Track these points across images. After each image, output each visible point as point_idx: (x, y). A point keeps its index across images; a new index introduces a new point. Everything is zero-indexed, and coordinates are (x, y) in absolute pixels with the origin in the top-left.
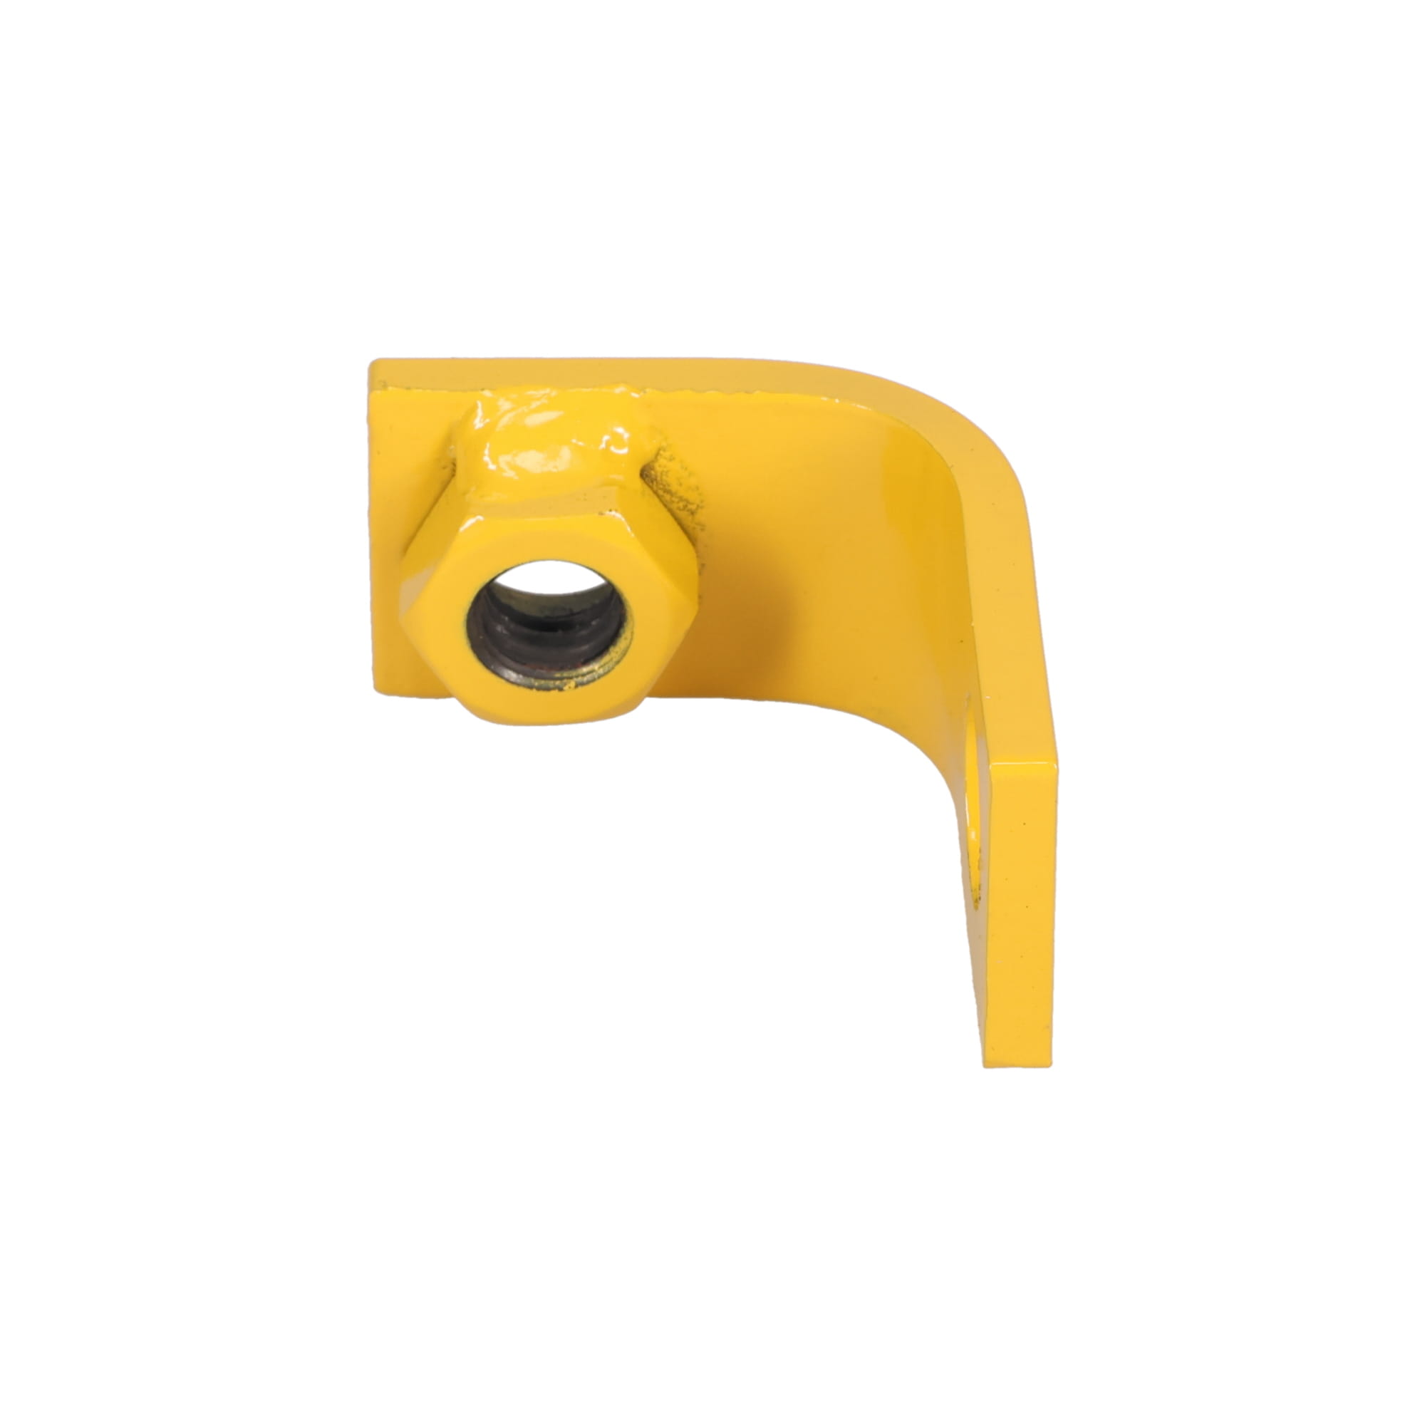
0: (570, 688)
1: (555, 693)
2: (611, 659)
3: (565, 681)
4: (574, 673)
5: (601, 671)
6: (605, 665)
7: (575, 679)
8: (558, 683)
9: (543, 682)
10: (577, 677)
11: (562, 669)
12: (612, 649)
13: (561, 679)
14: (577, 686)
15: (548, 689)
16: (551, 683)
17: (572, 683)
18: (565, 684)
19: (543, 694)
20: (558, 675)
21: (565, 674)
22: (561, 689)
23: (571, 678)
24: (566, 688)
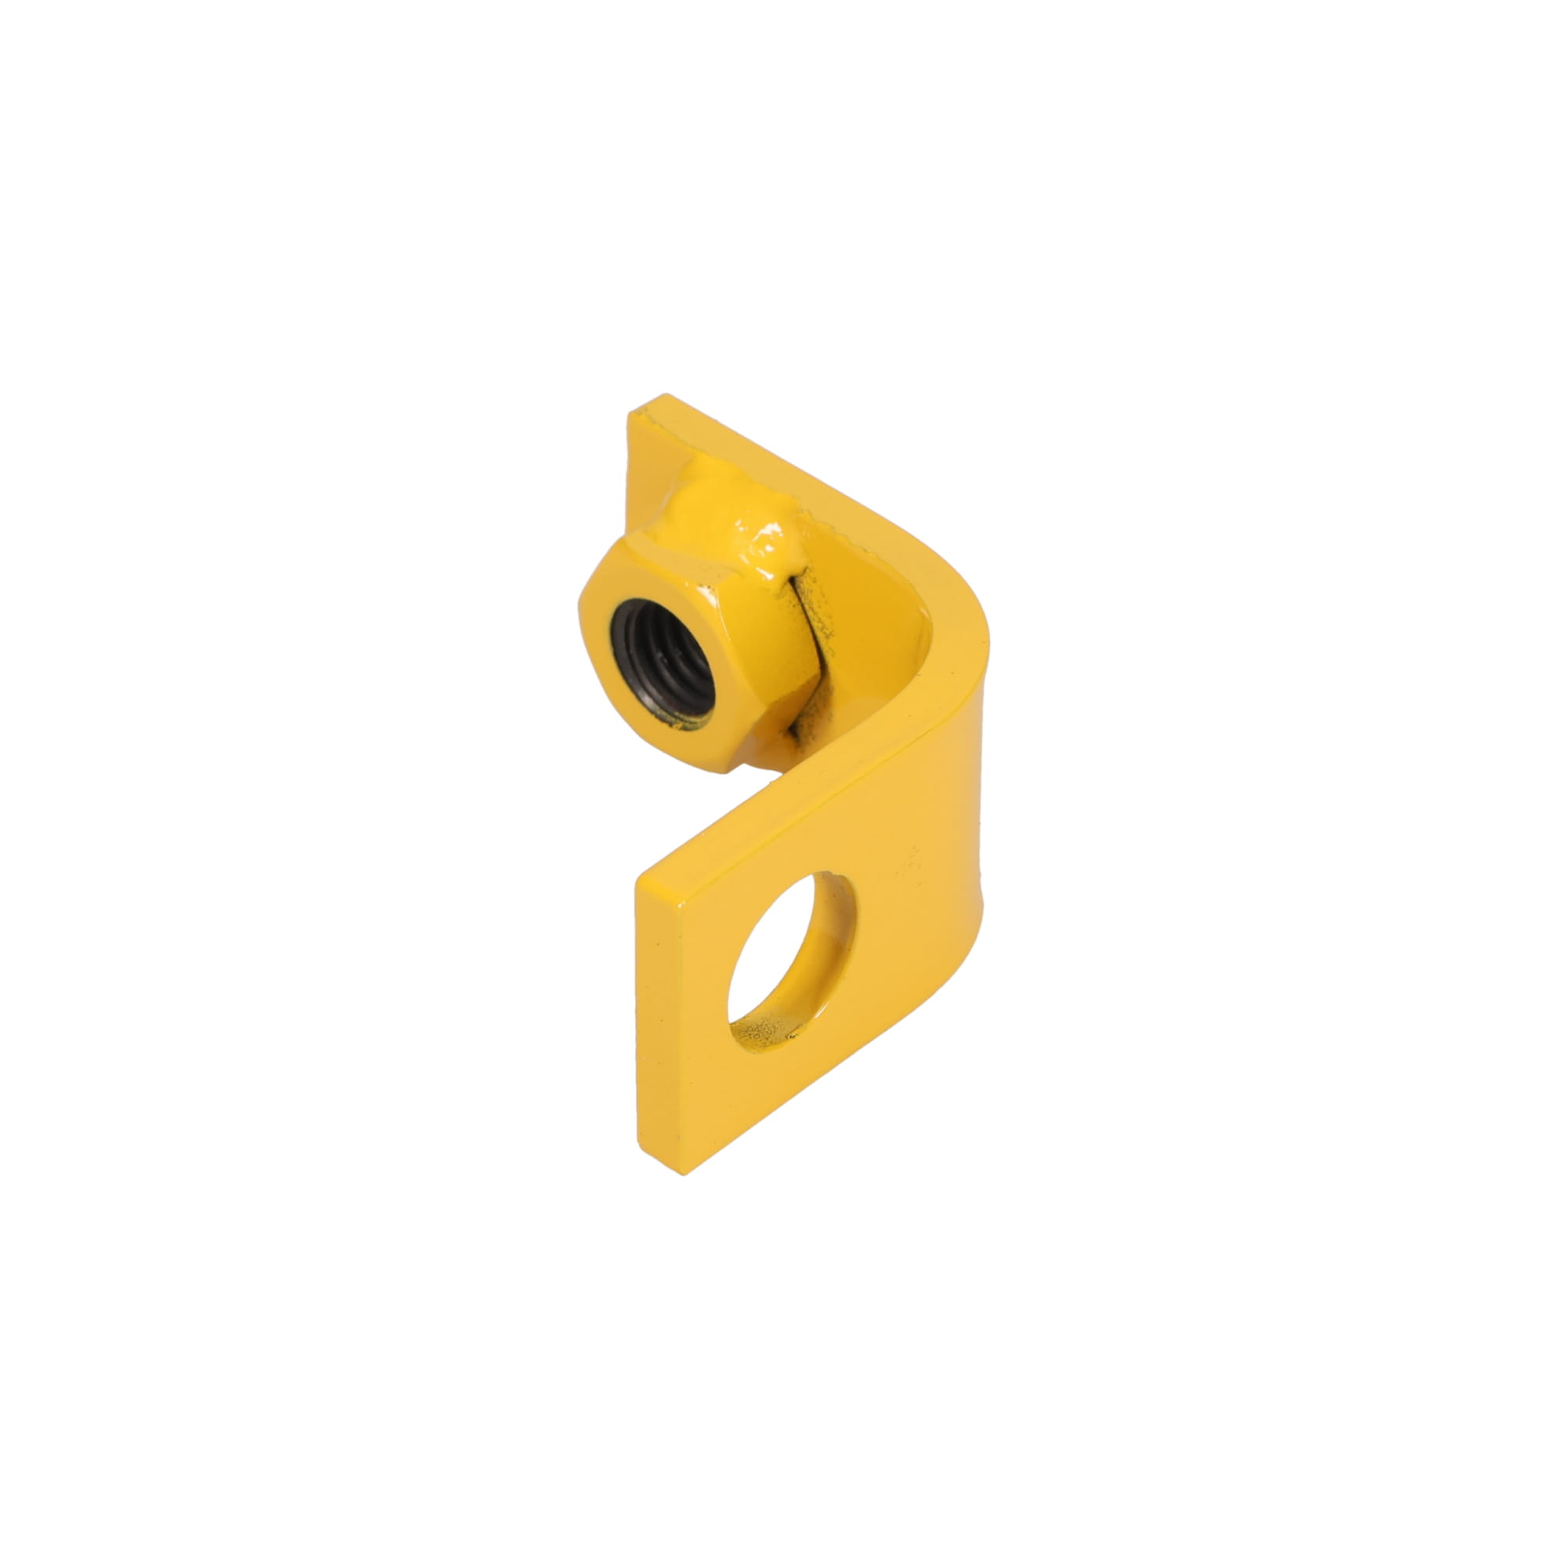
1: (665, 726)
3: (678, 721)
4: (687, 718)
8: (673, 719)
9: (664, 713)
13: (675, 717)
15: (663, 720)
17: (681, 725)
18: (676, 723)
19: (657, 722)
20: (677, 714)
21: (682, 716)
22: (671, 725)
23: (682, 720)
24: (674, 726)
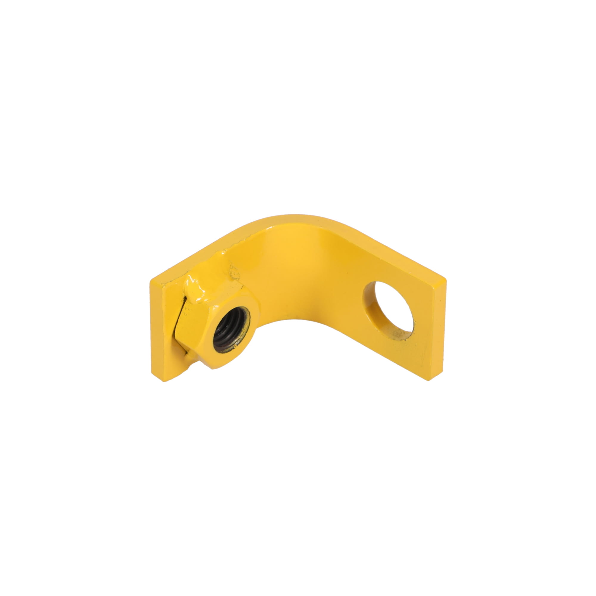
0: (236, 347)
1: (233, 350)
2: (244, 333)
3: (233, 346)
4: (234, 342)
5: (242, 337)
6: (242, 335)
7: (236, 344)
8: (232, 347)
9: (228, 349)
10: (236, 343)
11: (230, 343)
12: (242, 329)
13: (232, 346)
14: (237, 345)
15: (231, 350)
16: (230, 348)
17: (236, 345)
19: (230, 352)
20: (230, 345)
21: (232, 344)
22: (234, 348)
23: (234, 344)
